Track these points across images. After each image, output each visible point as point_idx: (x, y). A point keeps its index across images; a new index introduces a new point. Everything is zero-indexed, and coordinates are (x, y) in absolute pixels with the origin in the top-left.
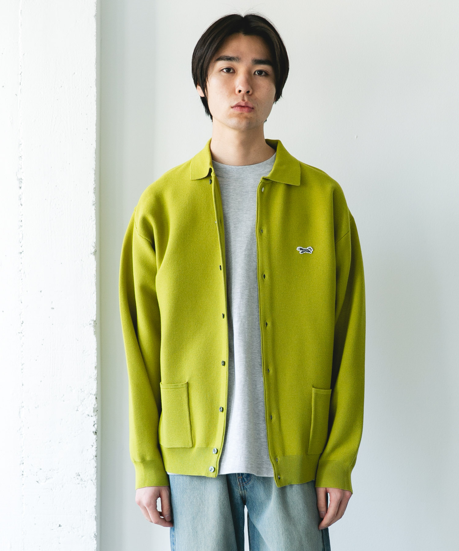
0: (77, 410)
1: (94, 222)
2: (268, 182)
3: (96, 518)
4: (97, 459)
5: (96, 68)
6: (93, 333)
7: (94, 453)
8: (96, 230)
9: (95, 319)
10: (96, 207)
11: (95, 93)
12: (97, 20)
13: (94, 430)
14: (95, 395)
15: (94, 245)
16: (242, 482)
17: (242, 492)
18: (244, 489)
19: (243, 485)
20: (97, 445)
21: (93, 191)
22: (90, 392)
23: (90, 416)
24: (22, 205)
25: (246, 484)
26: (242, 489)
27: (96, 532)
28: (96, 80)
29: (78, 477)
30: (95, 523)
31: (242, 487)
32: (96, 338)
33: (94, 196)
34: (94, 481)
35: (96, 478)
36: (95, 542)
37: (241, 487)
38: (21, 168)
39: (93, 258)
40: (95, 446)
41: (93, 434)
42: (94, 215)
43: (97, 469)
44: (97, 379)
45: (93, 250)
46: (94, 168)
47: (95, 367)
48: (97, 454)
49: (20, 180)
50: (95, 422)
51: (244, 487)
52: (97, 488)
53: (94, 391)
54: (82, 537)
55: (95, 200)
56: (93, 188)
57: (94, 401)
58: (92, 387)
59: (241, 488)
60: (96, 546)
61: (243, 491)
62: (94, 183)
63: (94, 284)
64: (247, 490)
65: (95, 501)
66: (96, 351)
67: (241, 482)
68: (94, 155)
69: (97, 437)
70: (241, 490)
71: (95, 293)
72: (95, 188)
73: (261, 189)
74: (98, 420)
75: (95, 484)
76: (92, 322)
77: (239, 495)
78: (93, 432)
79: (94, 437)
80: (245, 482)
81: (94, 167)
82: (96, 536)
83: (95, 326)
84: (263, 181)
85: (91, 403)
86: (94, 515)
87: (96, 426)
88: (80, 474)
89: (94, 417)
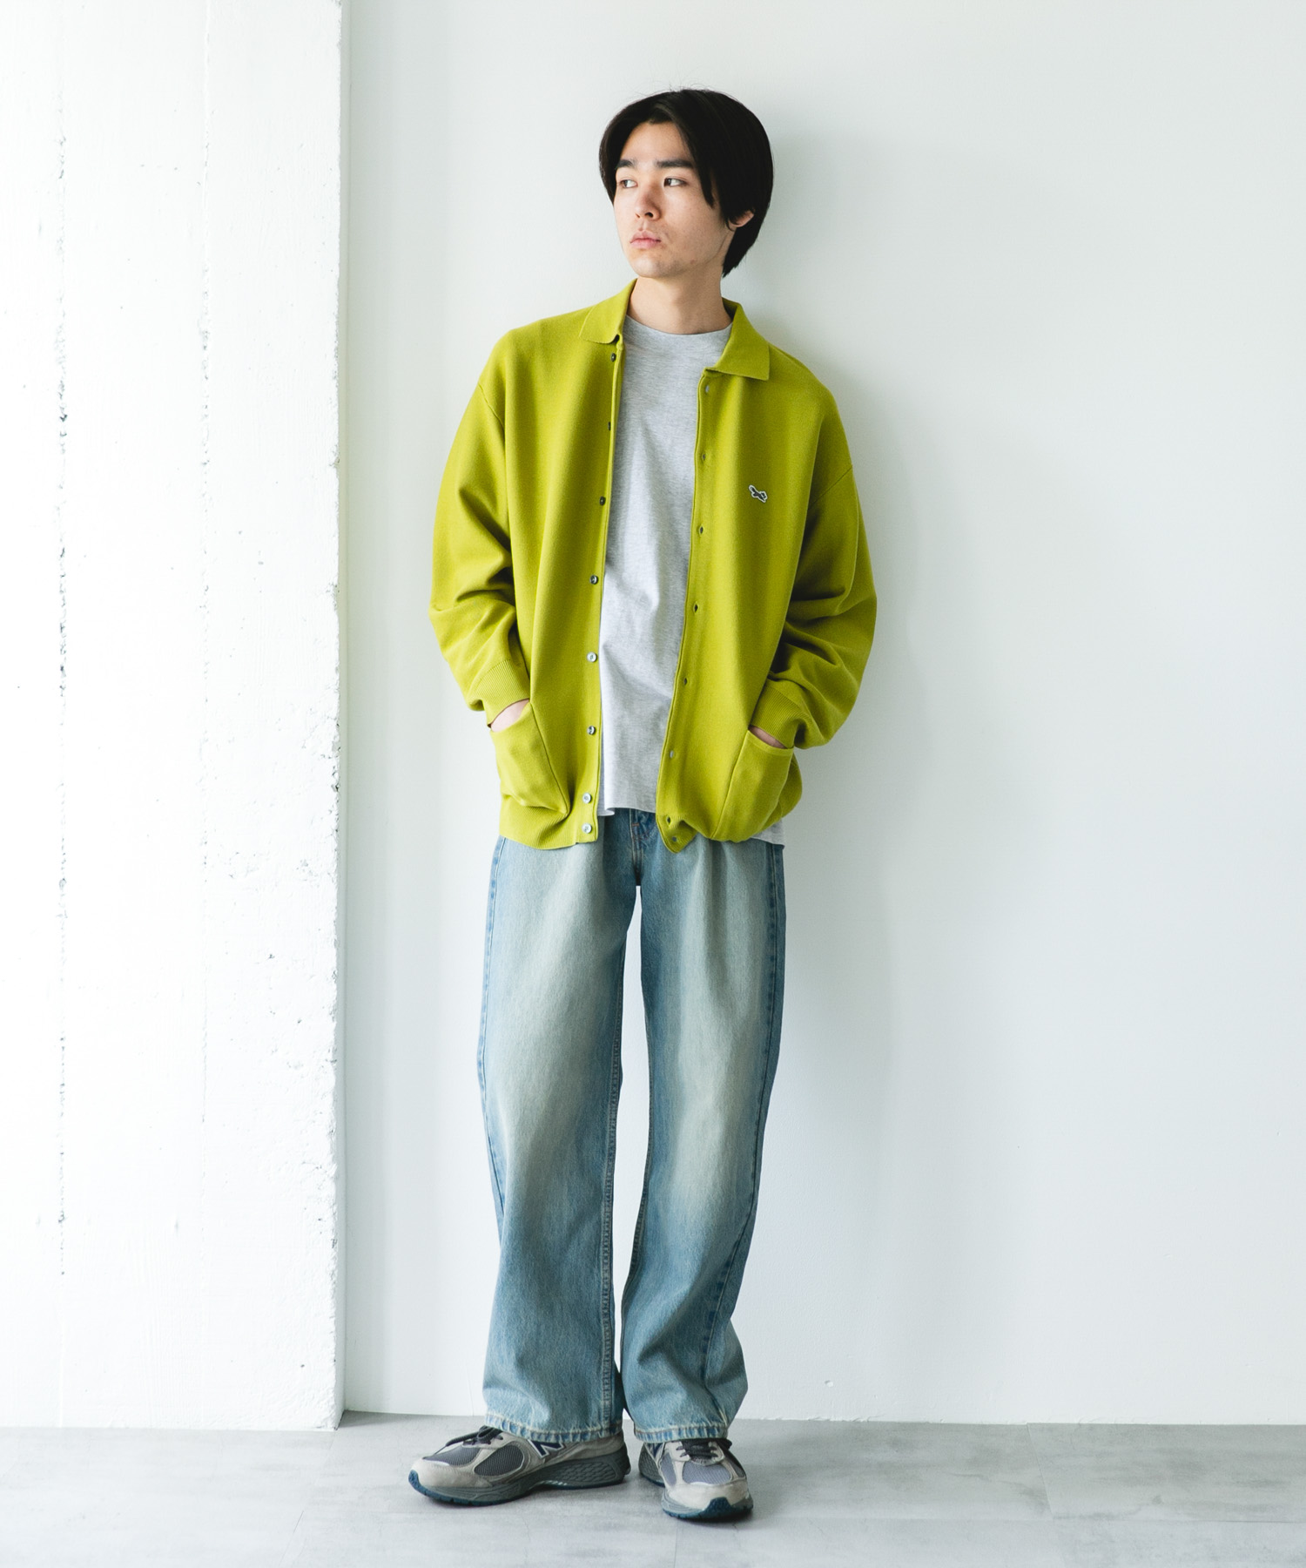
0: (304, 747)
1: (336, 409)
2: (715, 376)
3: (337, 944)
4: (338, 836)
5: (341, 136)
6: (332, 607)
7: (334, 825)
8: (339, 423)
9: (335, 583)
10: (338, 382)
11: (339, 180)
12: (342, 51)
13: (334, 781)
14: (335, 719)
15: (335, 449)
16: (639, 834)
17: (636, 855)
18: (640, 848)
19: (640, 839)
20: (339, 809)
21: (334, 353)
22: (327, 715)
23: (327, 756)
24: (207, 378)
25: (645, 836)
26: (638, 847)
27: (335, 969)
28: (341, 157)
29: (304, 867)
30: (334, 951)
31: (638, 843)
32: (339, 616)
33: (336, 363)
34: (333, 875)
35: (338, 870)
36: (335, 987)
37: (635, 843)
38: (206, 313)
39: (333, 472)
40: (335, 812)
41: (332, 790)
42: (336, 397)
43: (338, 854)
44: (339, 689)
45: (333, 459)
46: (336, 313)
47: (337, 669)
48: (338, 826)
49: (205, 334)
50: (336, 769)
51: (640, 843)
52: (339, 887)
53: (334, 712)
54: (311, 977)
55: (336, 369)
56: (333, 349)
57: (334, 730)
58: (331, 704)
59: (636, 846)
60: (336, 994)
61: (639, 852)
62: (335, 338)
63: (336, 520)
64: (645, 849)
65: (335, 911)
66: (337, 640)
67: (636, 833)
68: (336, 290)
69: (339, 795)
70: (636, 849)
71: (337, 535)
72: (337, 349)
73: (704, 387)
74: (340, 764)
75: (335, 881)
76: (331, 588)
77: (630, 860)
78: (332, 786)
79: (335, 794)
80: (643, 832)
81: (336, 311)
82: (336, 976)
83: (336, 596)
84: (706, 374)
85: (328, 734)
86: (334, 937)
87: (336, 775)
88: (308, 862)
89: (334, 759)
